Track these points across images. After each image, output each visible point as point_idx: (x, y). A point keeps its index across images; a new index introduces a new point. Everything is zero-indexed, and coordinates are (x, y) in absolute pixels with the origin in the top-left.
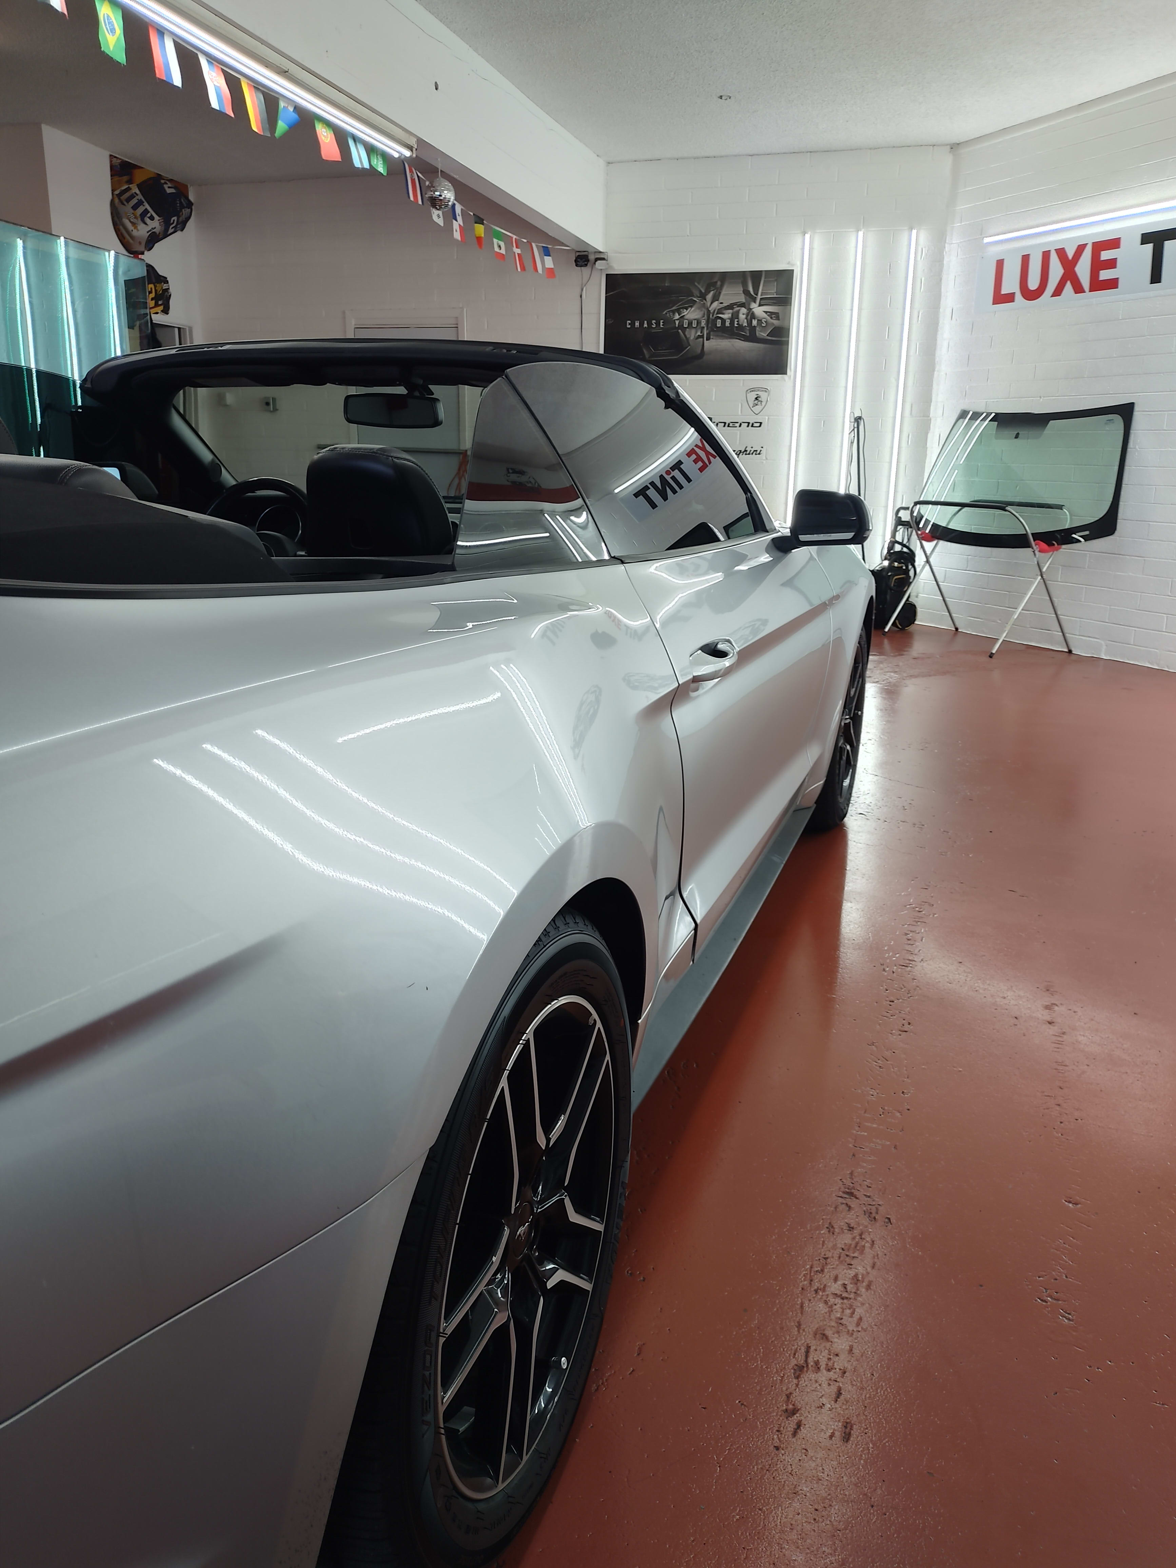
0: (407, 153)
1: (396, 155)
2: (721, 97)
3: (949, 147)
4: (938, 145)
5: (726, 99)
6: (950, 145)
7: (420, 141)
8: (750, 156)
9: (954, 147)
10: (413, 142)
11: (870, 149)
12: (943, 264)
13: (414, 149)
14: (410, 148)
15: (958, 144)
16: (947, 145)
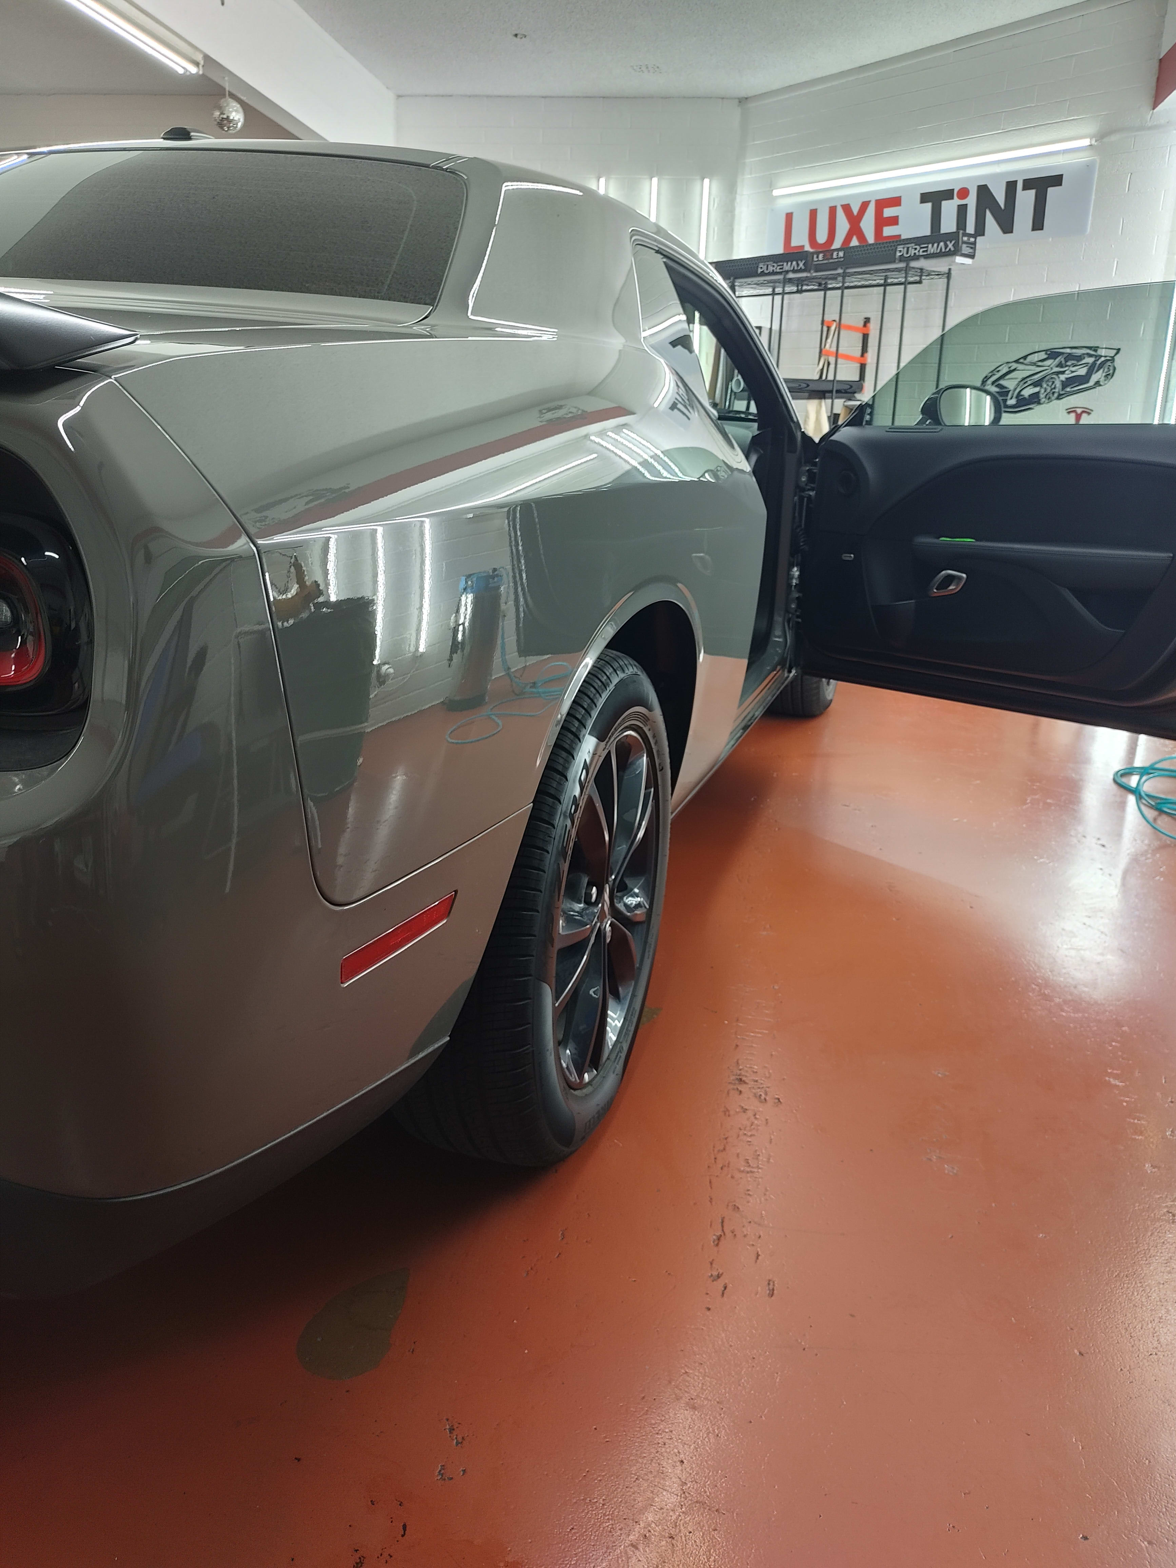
0: (193, 70)
1: (181, 71)
2: (516, 35)
3: (737, 100)
4: (727, 98)
5: (521, 38)
6: (738, 98)
7: (207, 57)
8: (543, 97)
9: (743, 101)
10: (199, 58)
11: (662, 98)
12: (735, 215)
13: (201, 66)
14: (197, 64)
15: (746, 98)
16: (735, 98)
